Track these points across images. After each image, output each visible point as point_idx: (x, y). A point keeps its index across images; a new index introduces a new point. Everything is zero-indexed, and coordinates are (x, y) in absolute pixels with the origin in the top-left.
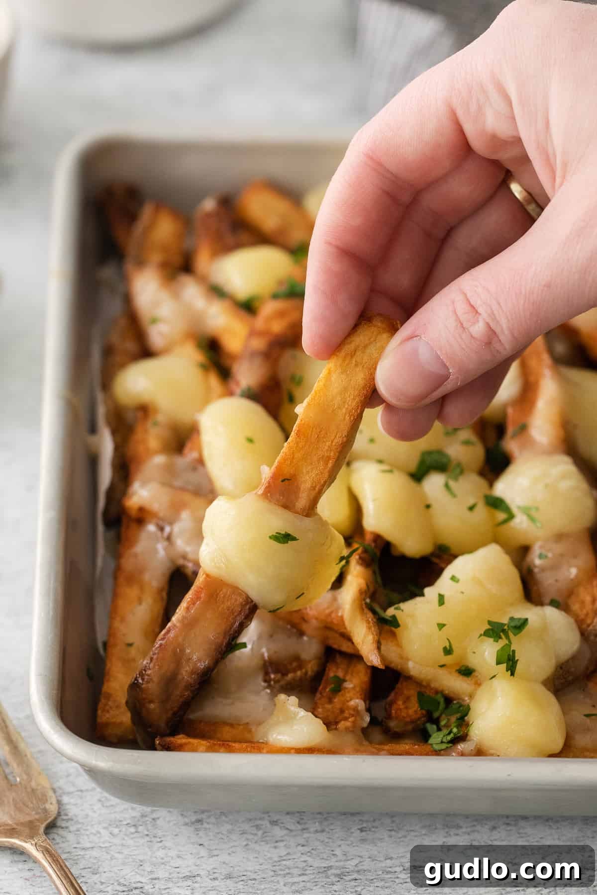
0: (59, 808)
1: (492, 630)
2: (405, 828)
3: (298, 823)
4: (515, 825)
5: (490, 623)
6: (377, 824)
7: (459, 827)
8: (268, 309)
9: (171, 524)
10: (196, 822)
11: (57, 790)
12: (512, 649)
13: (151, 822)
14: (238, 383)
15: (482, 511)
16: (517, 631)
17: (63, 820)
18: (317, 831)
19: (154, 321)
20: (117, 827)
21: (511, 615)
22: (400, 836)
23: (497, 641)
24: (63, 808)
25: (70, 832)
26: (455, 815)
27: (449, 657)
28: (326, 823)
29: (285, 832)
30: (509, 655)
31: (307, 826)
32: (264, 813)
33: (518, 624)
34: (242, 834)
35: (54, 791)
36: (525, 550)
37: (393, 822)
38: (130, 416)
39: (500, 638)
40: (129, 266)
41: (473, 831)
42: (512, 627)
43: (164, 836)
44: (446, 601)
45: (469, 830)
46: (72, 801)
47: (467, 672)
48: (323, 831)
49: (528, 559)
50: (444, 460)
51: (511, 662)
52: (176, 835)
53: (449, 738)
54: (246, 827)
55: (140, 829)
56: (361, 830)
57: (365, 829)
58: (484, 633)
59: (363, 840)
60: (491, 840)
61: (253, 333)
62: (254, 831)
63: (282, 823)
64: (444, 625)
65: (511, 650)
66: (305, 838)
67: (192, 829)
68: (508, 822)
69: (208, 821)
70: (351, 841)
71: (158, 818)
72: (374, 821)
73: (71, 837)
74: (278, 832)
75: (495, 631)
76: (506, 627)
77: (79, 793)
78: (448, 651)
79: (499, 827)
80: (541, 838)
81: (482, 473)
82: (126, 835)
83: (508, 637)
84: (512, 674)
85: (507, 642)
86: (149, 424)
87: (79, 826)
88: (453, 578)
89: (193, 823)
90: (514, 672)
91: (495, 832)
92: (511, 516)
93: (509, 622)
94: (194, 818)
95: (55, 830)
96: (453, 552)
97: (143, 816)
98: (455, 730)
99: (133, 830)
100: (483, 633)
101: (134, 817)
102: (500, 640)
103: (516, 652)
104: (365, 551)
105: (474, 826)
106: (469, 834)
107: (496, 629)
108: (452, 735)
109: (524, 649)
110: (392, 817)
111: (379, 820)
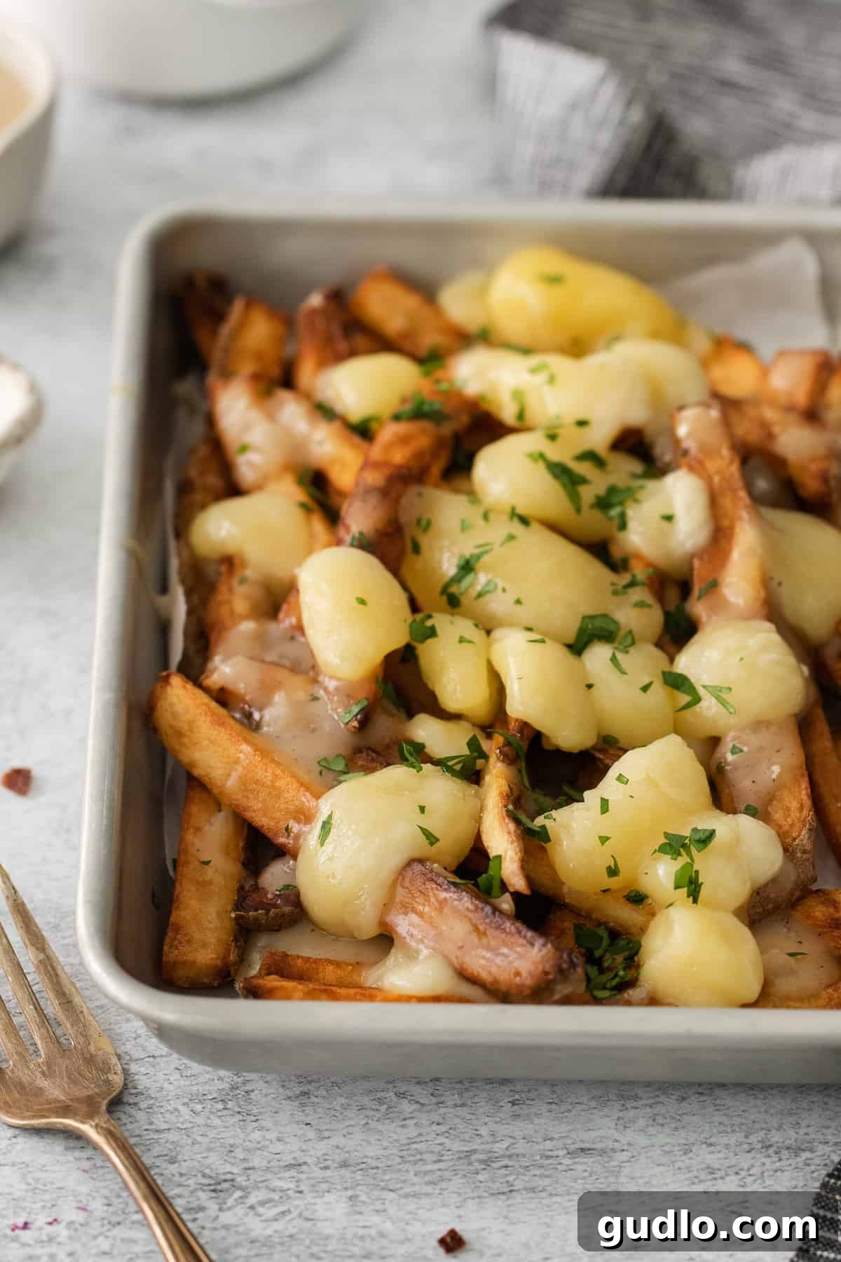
0: (126, 1079)
1: (670, 844)
2: (569, 1100)
3: (432, 1095)
4: (710, 1095)
5: (666, 835)
6: (533, 1094)
7: (636, 1098)
8: (388, 433)
9: (261, 709)
10: (301, 1096)
11: (123, 1055)
12: (695, 868)
13: (243, 1096)
14: (348, 529)
15: (659, 692)
16: (701, 846)
17: (131, 1094)
18: (456, 1106)
19: (244, 449)
20: (200, 1102)
21: (694, 826)
22: (562, 1110)
23: (676, 859)
24: (130, 1079)
25: (140, 1109)
26: (632, 1083)
27: (615, 879)
28: (466, 1095)
29: (416, 1106)
30: (690, 877)
31: (443, 1099)
32: (388, 1082)
33: (703, 836)
34: (359, 1110)
35: (119, 1057)
36: (715, 741)
37: (554, 1092)
38: (211, 570)
39: (679, 854)
40: (212, 378)
41: (657, 1103)
42: (695, 841)
43: (261, 1113)
44: (610, 809)
45: (651, 1101)
46: (142, 1069)
47: (637, 898)
48: (463, 1105)
49: (718, 755)
50: (612, 627)
51: (693, 886)
52: (276, 1112)
53: (614, 983)
54: (366, 1100)
55: (230, 1105)
56: (513, 1103)
57: (517, 1102)
58: (660, 848)
59: (516, 1116)
60: (679, 1115)
61: (367, 465)
62: (375, 1105)
63: (411, 1096)
64: (608, 838)
65: (694, 870)
66: (440, 1115)
67: (297, 1103)
68: (700, 1091)
69: (316, 1093)
70: (500, 1118)
71: (252, 1091)
72: (529, 1091)
73: (140, 1116)
74: (406, 1107)
75: (674, 846)
76: (687, 841)
77: (151, 1059)
78: (613, 872)
79: (689, 1097)
80: (743, 1111)
81: (659, 645)
82: (212, 1113)
83: (689, 854)
84: (695, 901)
85: (689, 861)
86: (235, 581)
87: (152, 1102)
88: (620, 778)
89: (297, 1097)
90: (698, 896)
91: (684, 1104)
92: (697, 700)
93: (691, 835)
94: (298, 1090)
95: (119, 1108)
96: (622, 744)
97: (232, 1088)
98: (621, 973)
99: (220, 1106)
100: (657, 848)
101: (223, 1090)
102: (679, 858)
103: (700, 872)
104: (508, 743)
105: (658, 1096)
106: (651, 1107)
107: (674, 844)
108: (617, 980)
109: (710, 867)
110: (553, 1085)
111: (536, 1090)
